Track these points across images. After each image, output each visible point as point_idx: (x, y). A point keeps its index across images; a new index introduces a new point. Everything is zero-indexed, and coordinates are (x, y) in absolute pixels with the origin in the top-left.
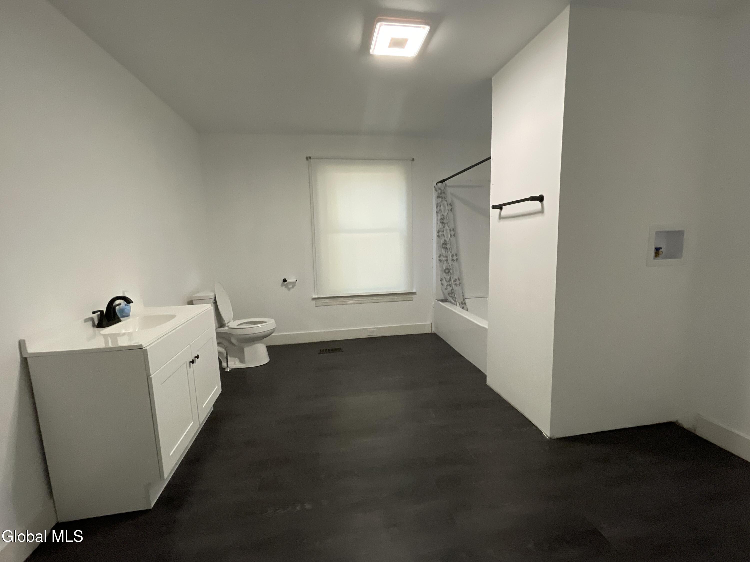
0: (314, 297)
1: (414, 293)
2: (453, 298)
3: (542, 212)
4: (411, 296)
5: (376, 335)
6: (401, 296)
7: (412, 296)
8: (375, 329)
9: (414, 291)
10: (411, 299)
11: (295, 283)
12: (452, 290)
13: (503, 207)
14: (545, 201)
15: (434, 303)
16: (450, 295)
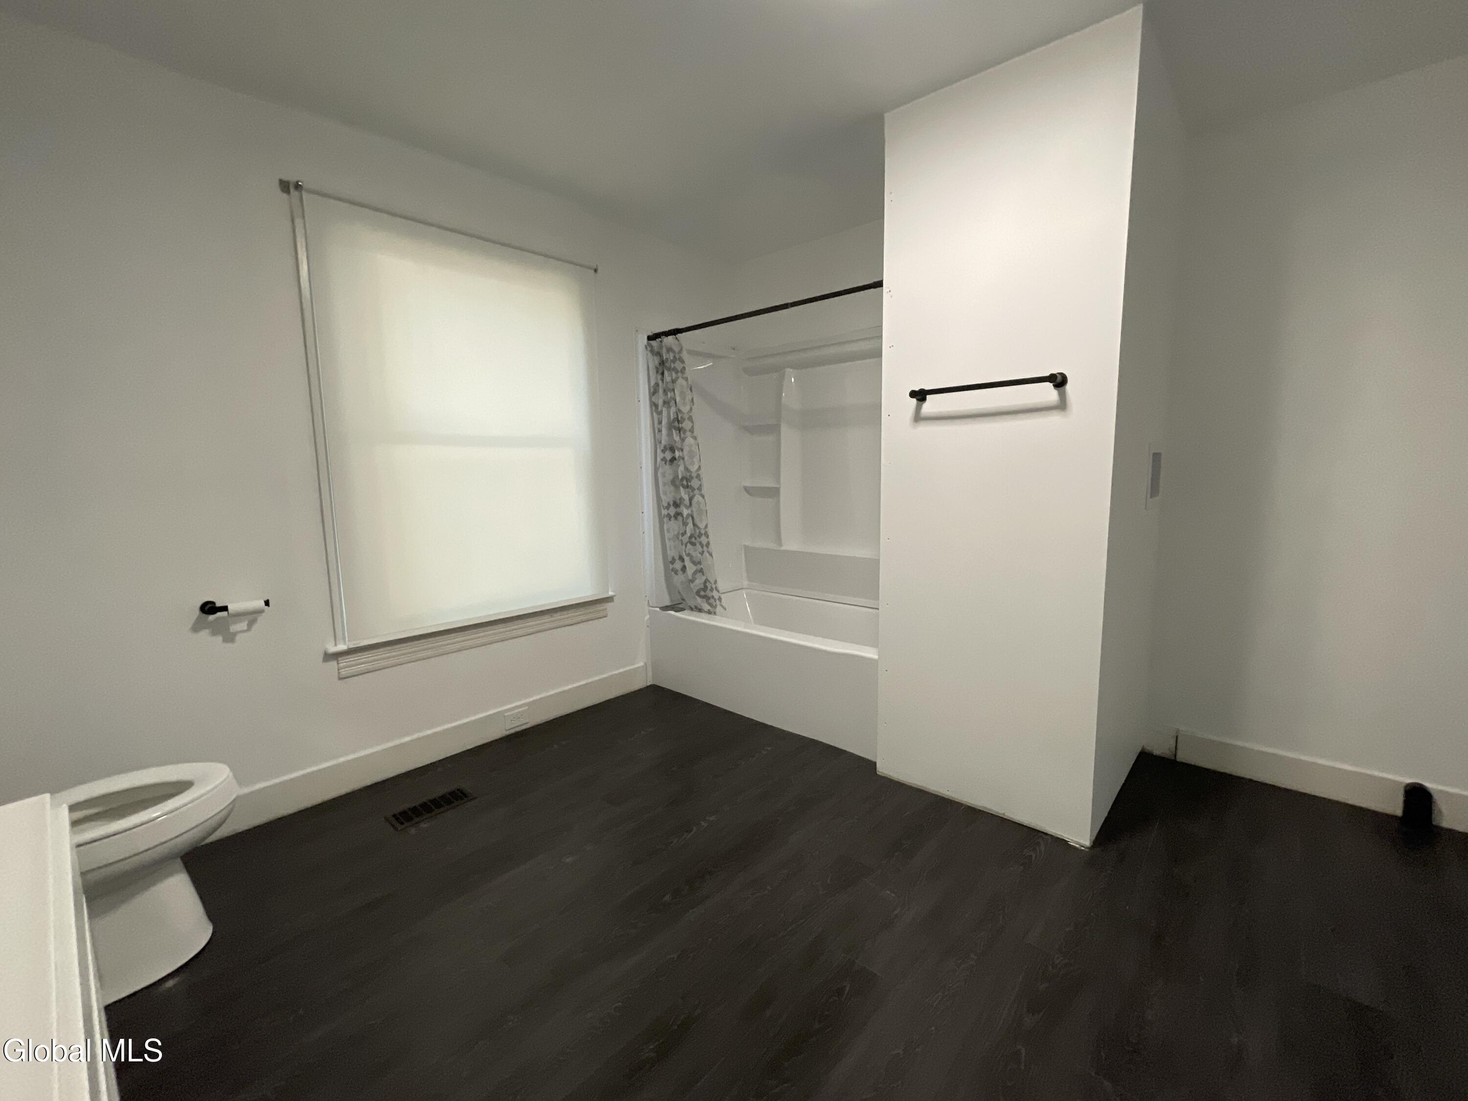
0: (332, 649)
1: (609, 599)
2: (707, 598)
3: (1062, 405)
4: (600, 607)
5: (527, 723)
6: (582, 611)
7: (605, 607)
8: (524, 708)
9: (611, 593)
10: (601, 614)
11: (260, 612)
12: (705, 582)
13: (928, 397)
14: (1068, 387)
15: (648, 617)
16: (702, 593)
